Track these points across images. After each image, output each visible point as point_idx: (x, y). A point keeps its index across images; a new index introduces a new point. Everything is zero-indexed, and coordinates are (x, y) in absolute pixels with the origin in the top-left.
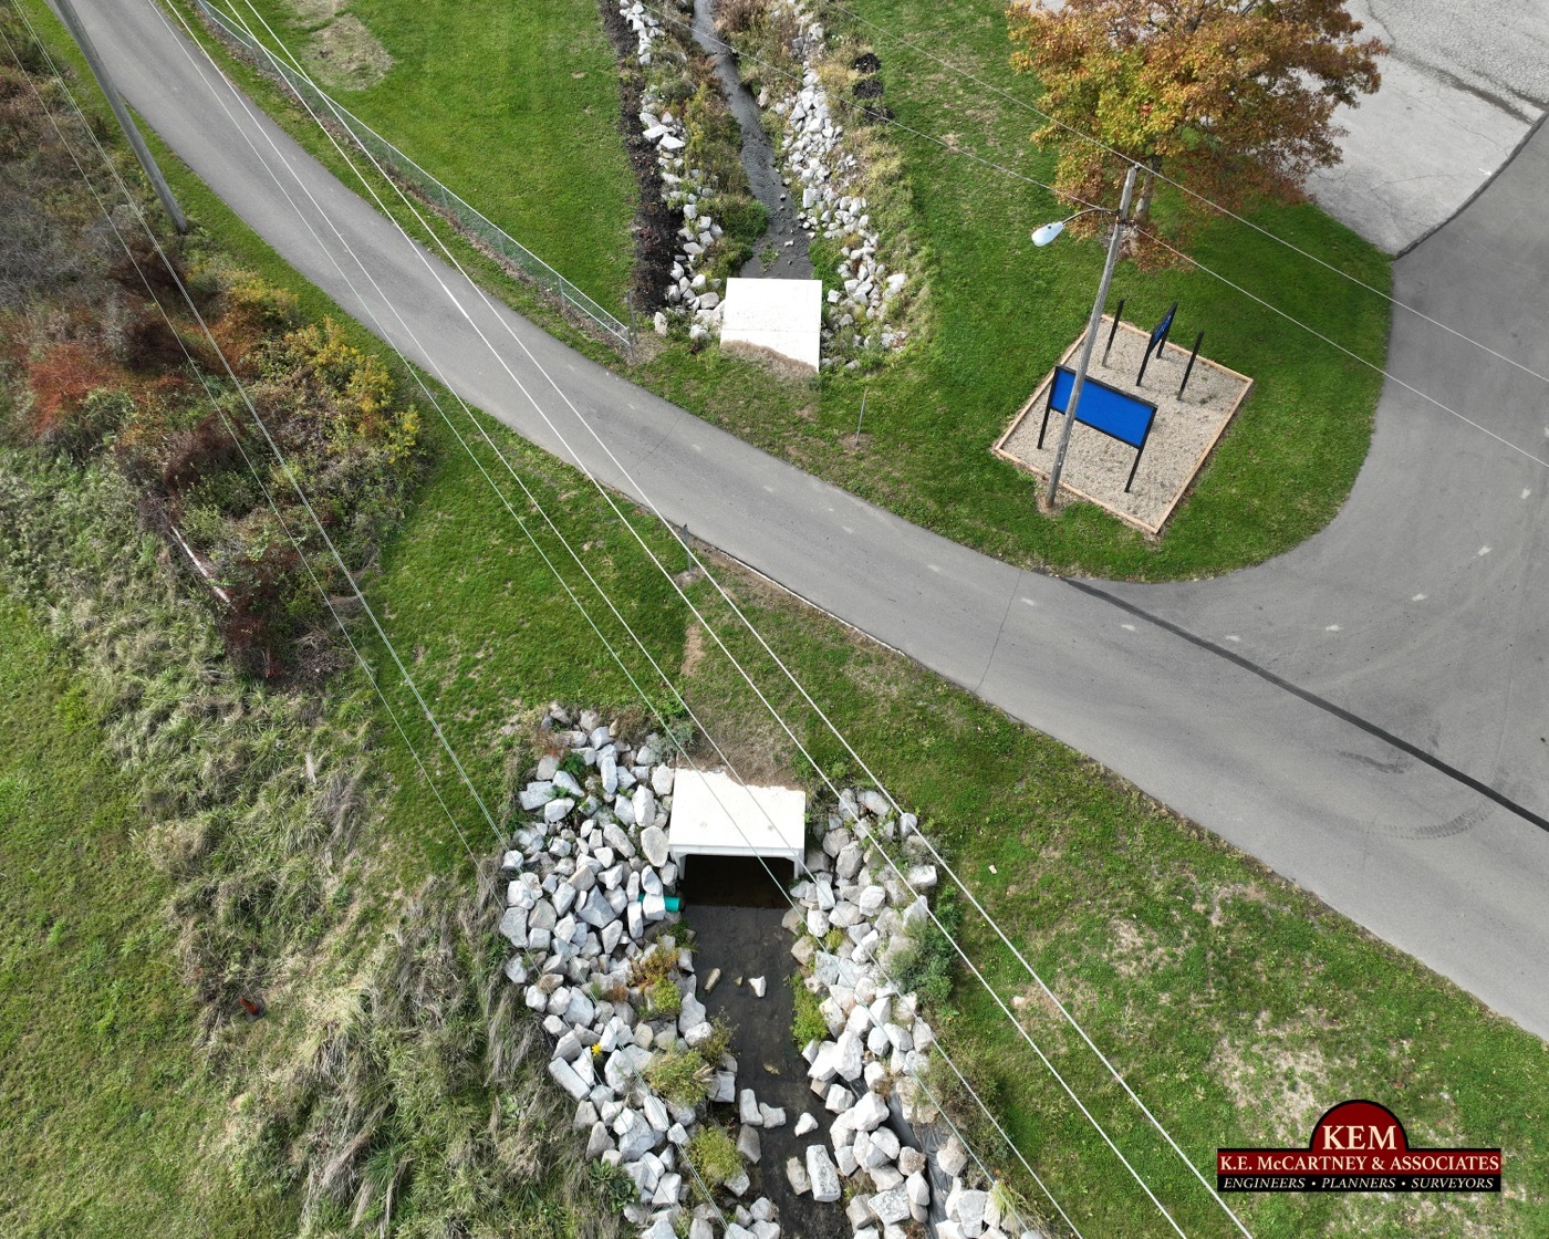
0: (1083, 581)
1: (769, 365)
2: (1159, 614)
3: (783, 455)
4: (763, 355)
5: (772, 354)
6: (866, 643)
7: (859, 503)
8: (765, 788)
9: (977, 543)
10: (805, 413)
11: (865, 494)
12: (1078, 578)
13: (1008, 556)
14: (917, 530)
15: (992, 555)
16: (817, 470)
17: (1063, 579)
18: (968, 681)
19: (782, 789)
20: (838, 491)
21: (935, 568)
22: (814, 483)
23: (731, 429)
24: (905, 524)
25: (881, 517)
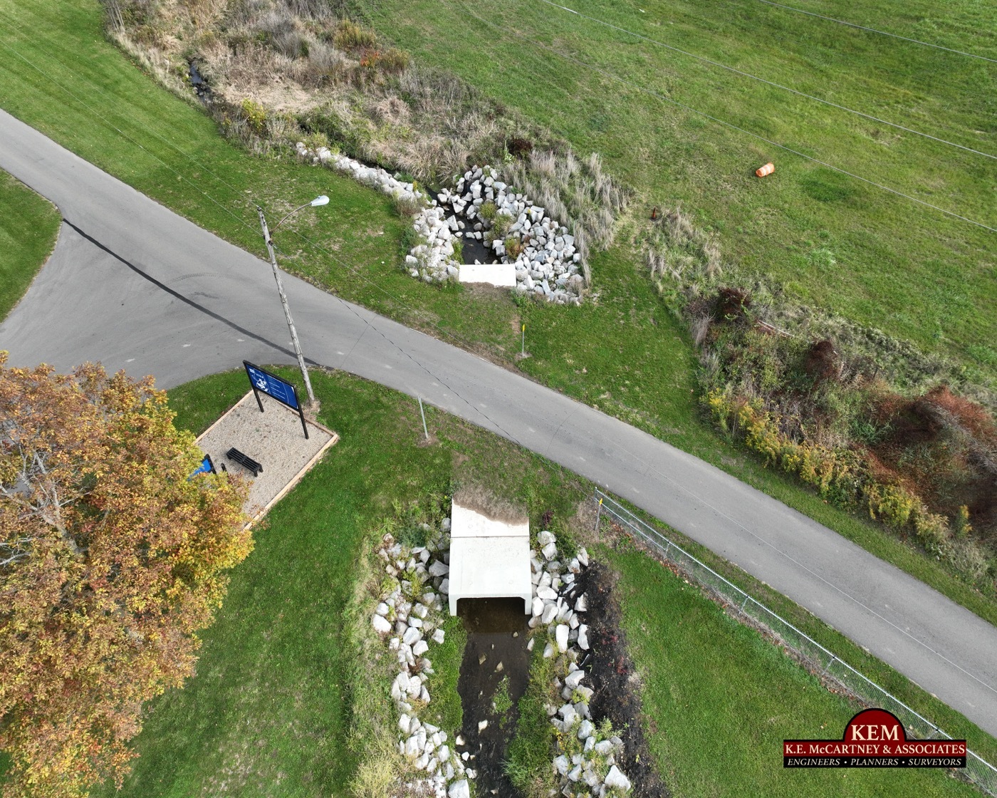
1: (489, 500)
2: (273, 350)
3: (474, 427)
4: (494, 510)
5: (487, 513)
6: (428, 333)
8: (477, 282)
9: (363, 382)
10: (461, 460)
15: (353, 375)
16: (453, 419)
17: (318, 365)
18: (381, 319)
19: (469, 281)
22: (455, 411)
23: (512, 445)
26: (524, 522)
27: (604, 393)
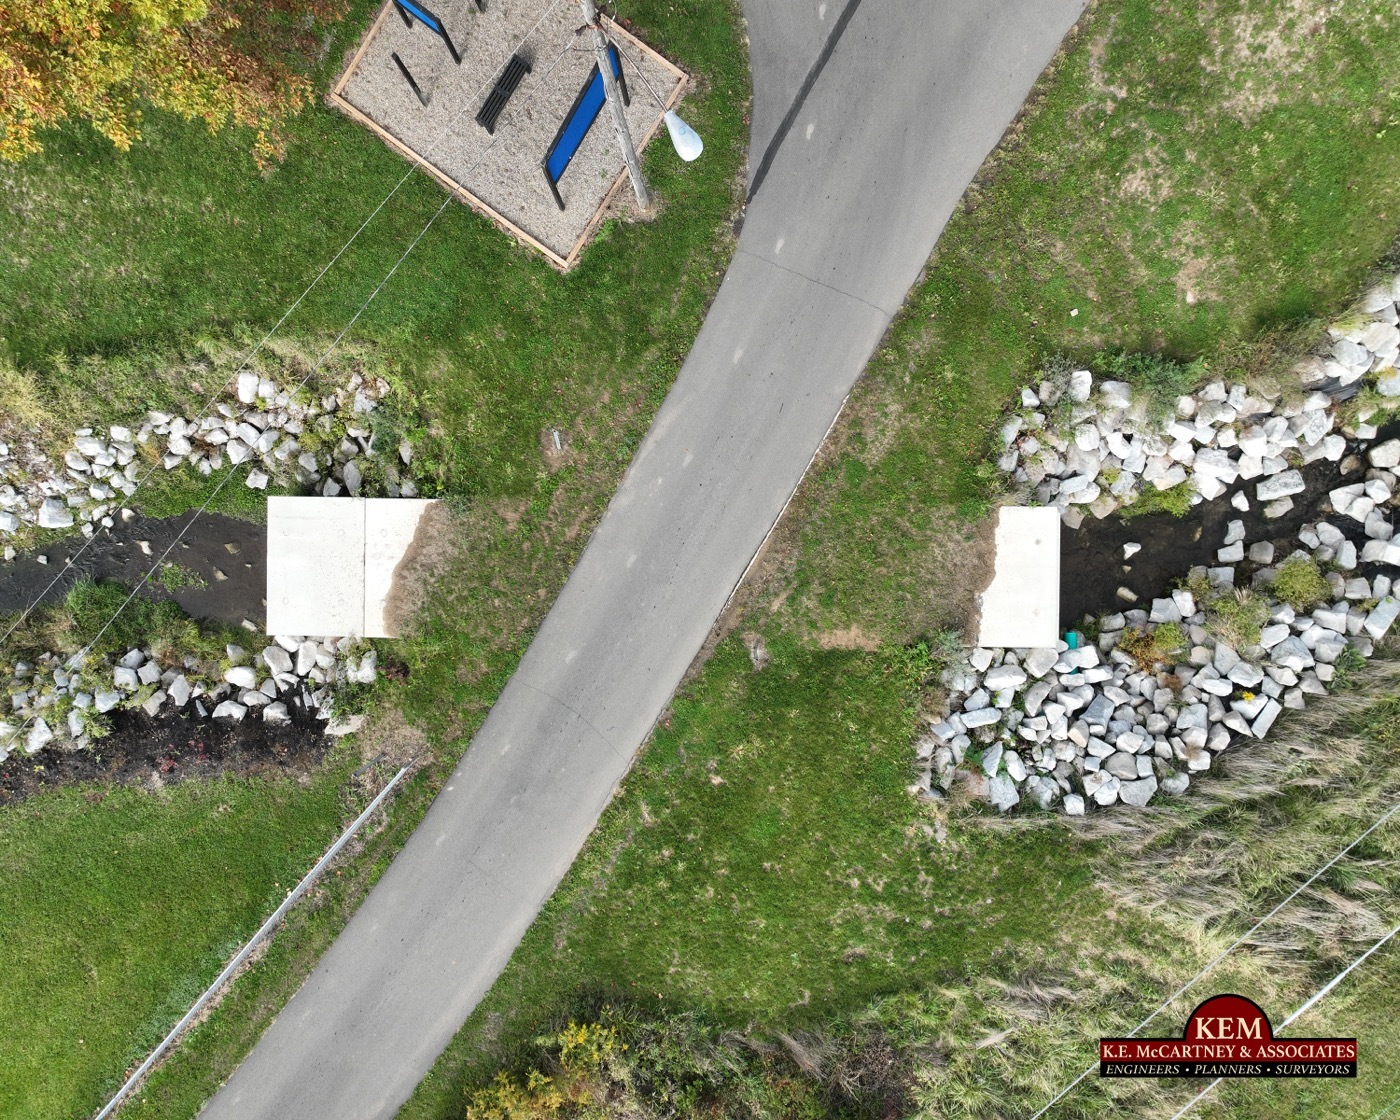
0: (752, 176)
1: (430, 568)
2: (793, 93)
3: (578, 546)
4: (411, 577)
5: (408, 564)
6: (834, 438)
7: (648, 446)
8: (998, 550)
9: (701, 301)
10: (510, 515)
11: (635, 437)
12: (748, 183)
13: (720, 265)
14: (685, 374)
15: (717, 283)
16: (601, 500)
17: (749, 200)
18: (877, 326)
19: (999, 532)
20: (633, 473)
21: (738, 354)
22: (620, 503)
23: (538, 615)
24: (677, 389)
25: (667, 419)
26: (389, 628)
27: (655, 813)
